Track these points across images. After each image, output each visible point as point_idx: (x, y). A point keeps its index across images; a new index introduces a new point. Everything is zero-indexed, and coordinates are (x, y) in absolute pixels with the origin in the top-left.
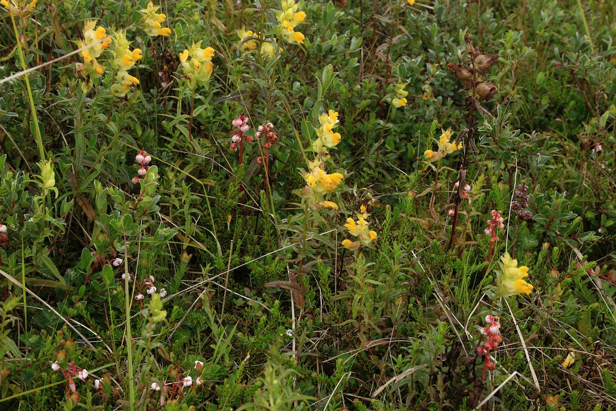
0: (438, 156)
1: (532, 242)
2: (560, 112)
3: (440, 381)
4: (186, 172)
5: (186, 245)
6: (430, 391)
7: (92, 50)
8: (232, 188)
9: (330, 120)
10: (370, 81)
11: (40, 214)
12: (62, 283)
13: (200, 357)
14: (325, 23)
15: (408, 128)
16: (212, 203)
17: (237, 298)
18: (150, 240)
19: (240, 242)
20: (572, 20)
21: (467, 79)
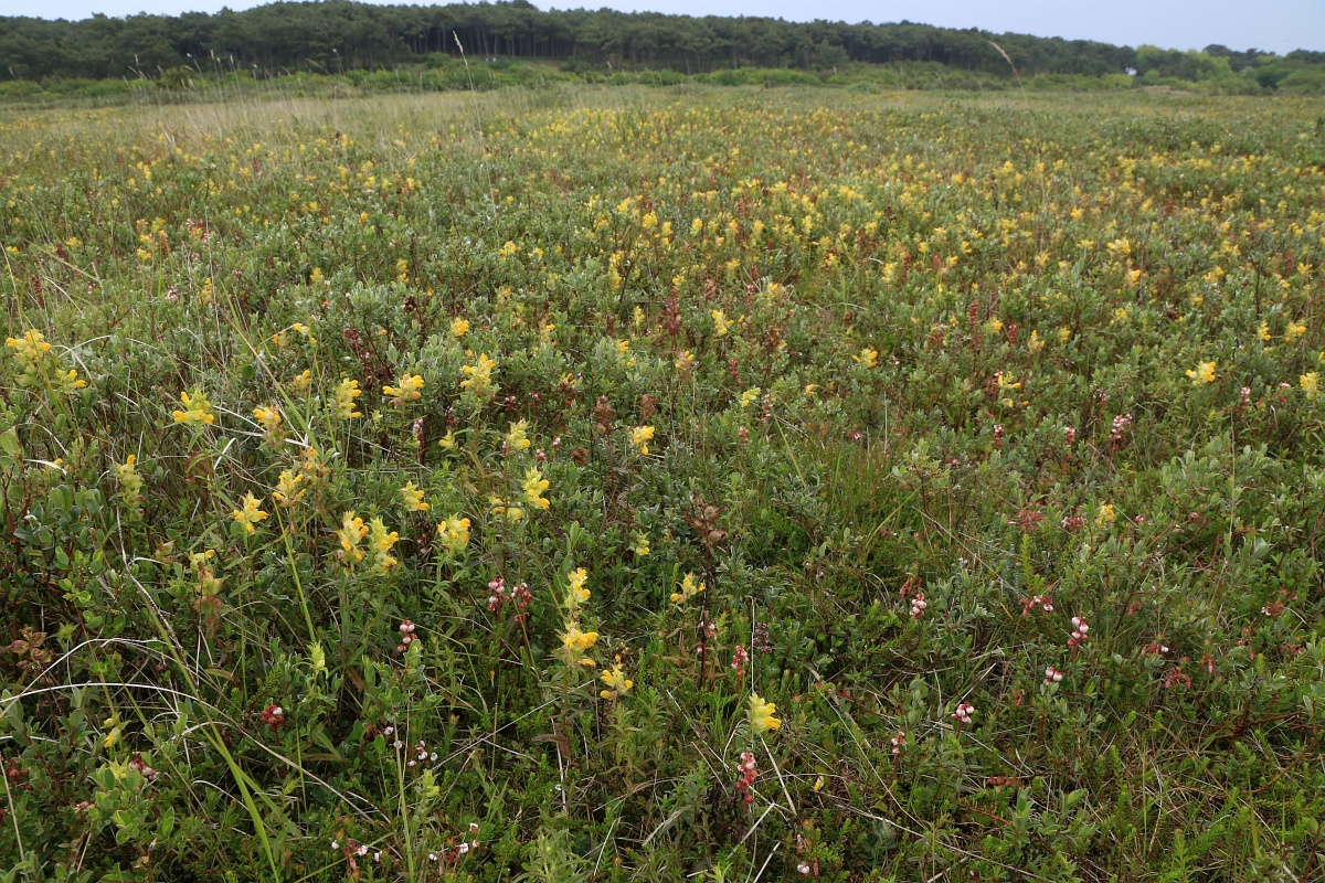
0: (682, 598)
1: (774, 670)
2: (785, 542)
3: (705, 822)
4: (447, 637)
5: (452, 707)
6: (697, 828)
7: (351, 537)
8: (493, 647)
9: (579, 577)
10: (613, 530)
11: (313, 693)
12: (336, 756)
13: (475, 817)
14: (568, 479)
15: (652, 569)
16: (475, 661)
17: (506, 752)
18: (418, 707)
19: (504, 697)
20: (783, 459)
21: (699, 528)
